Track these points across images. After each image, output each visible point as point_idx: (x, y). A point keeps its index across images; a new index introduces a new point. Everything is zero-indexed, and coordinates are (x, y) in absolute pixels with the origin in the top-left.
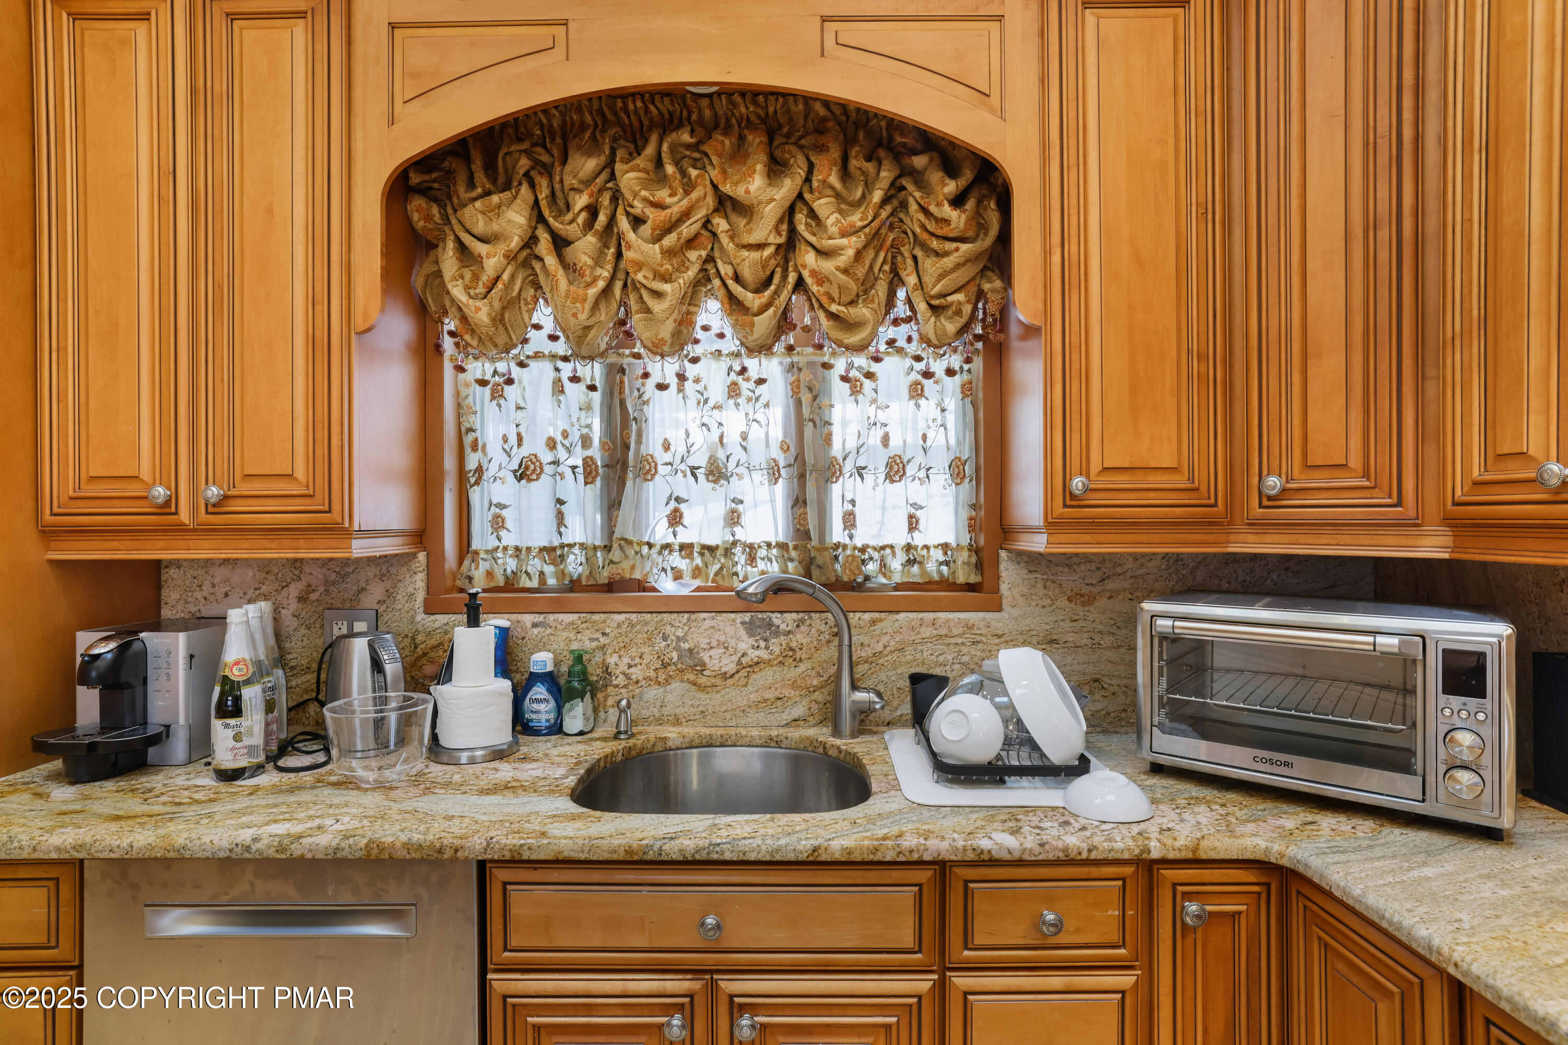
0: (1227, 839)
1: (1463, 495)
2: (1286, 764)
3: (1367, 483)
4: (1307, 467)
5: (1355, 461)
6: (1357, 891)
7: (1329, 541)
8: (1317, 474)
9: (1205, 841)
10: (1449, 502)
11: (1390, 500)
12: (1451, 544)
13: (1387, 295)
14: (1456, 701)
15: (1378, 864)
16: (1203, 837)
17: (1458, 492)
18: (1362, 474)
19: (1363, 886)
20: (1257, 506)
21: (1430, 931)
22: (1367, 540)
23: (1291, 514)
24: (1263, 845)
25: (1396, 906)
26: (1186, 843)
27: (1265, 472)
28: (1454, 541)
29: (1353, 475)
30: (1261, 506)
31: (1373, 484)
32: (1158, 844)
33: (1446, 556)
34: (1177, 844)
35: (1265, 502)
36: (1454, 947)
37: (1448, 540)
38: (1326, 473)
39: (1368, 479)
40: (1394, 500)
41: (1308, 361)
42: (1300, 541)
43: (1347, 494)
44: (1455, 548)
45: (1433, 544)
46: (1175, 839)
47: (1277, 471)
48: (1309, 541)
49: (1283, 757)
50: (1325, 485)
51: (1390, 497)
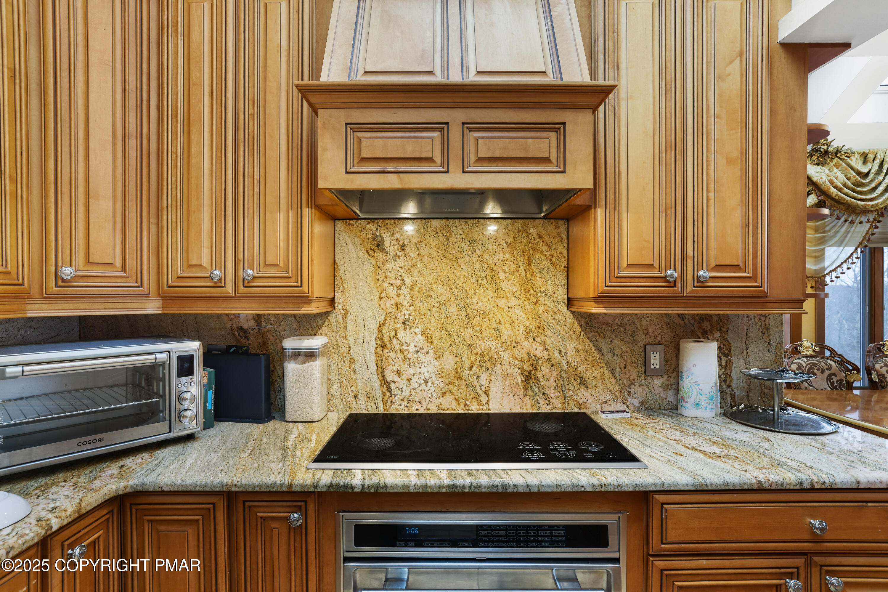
0: (94, 494)
1: (172, 282)
2: (100, 440)
3: (124, 275)
4: (88, 262)
5: (118, 263)
6: (179, 482)
7: (100, 307)
8: (95, 268)
9: (84, 501)
10: (165, 286)
11: (136, 284)
12: (161, 306)
13: (135, 176)
14: (183, 379)
15: (173, 467)
16: (81, 500)
17: (170, 281)
18: (121, 270)
19: (180, 478)
20: (54, 286)
21: (220, 479)
22: (121, 305)
23: (78, 291)
24: (114, 487)
25: (200, 478)
26: (73, 509)
27: (60, 264)
28: (163, 305)
29: (116, 269)
30: (57, 286)
31: (127, 275)
32: (57, 520)
33: (160, 312)
34: (68, 513)
35: (60, 283)
36: (232, 479)
37: (160, 305)
38: (101, 268)
39: (125, 272)
40: (138, 284)
41: (90, 200)
42: (81, 307)
43: (113, 280)
44: (163, 308)
45: (153, 306)
46: (66, 511)
47: (69, 264)
48: (87, 307)
49: (97, 436)
50: (101, 274)
51: (136, 282)
